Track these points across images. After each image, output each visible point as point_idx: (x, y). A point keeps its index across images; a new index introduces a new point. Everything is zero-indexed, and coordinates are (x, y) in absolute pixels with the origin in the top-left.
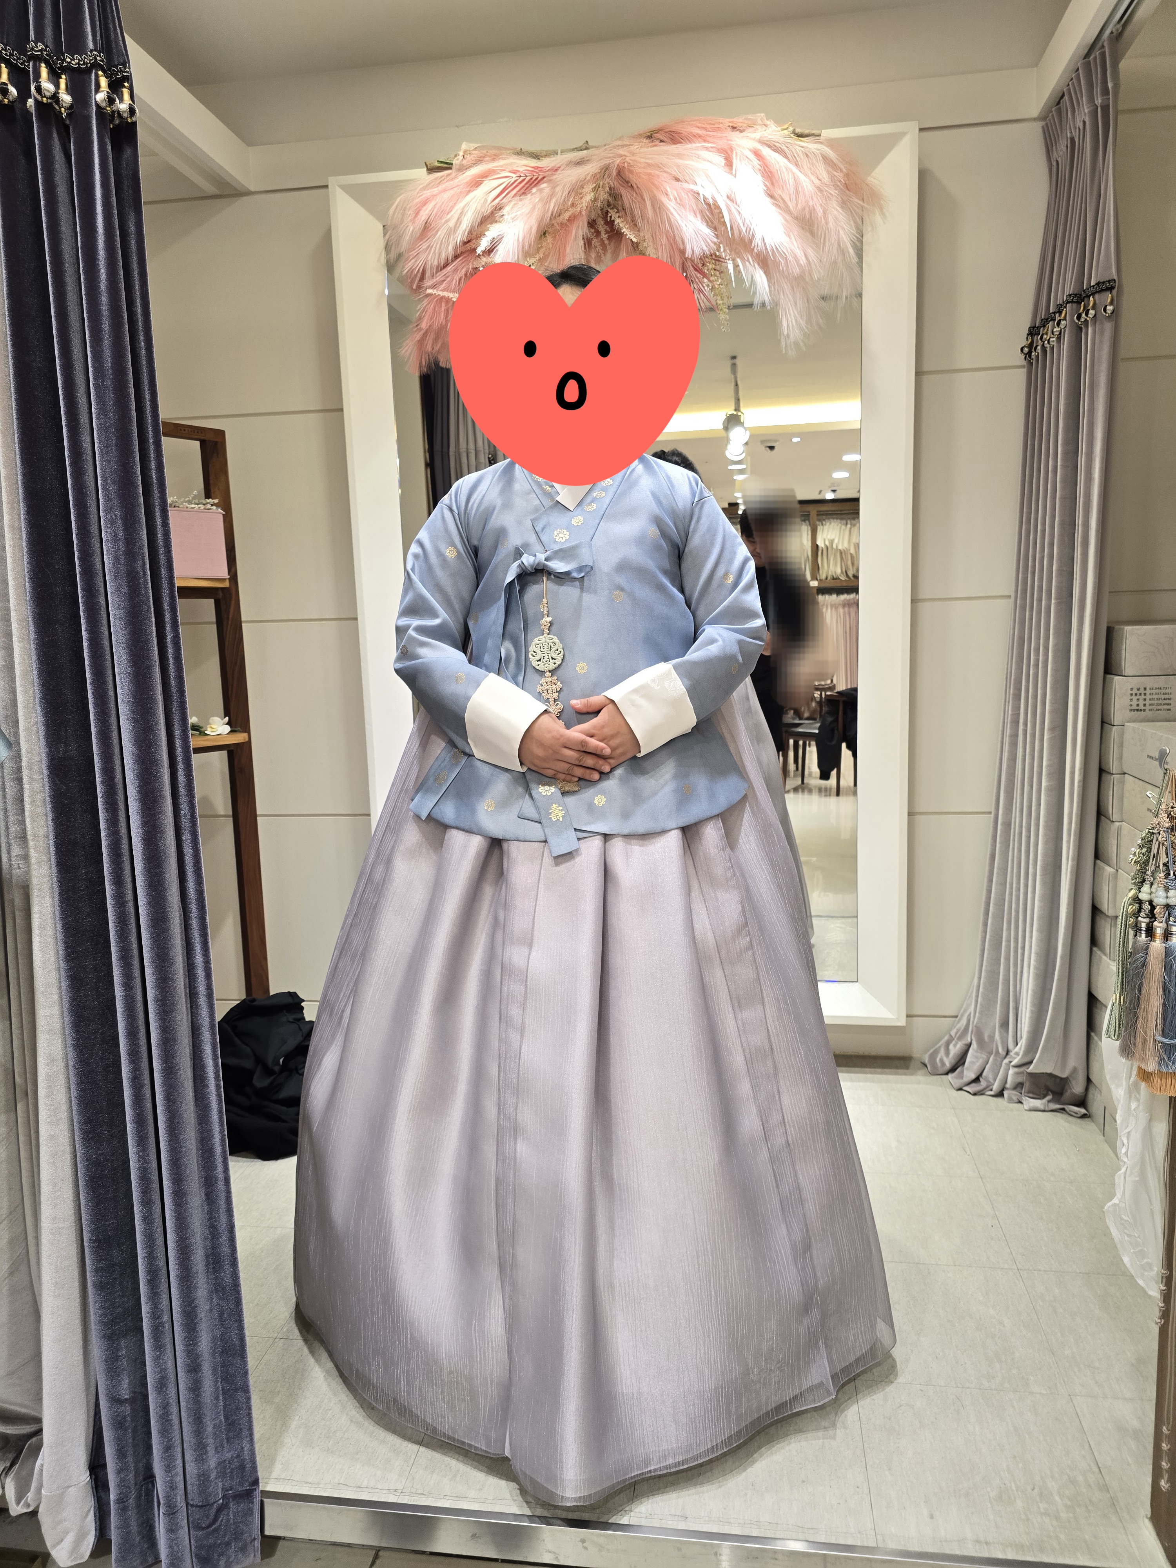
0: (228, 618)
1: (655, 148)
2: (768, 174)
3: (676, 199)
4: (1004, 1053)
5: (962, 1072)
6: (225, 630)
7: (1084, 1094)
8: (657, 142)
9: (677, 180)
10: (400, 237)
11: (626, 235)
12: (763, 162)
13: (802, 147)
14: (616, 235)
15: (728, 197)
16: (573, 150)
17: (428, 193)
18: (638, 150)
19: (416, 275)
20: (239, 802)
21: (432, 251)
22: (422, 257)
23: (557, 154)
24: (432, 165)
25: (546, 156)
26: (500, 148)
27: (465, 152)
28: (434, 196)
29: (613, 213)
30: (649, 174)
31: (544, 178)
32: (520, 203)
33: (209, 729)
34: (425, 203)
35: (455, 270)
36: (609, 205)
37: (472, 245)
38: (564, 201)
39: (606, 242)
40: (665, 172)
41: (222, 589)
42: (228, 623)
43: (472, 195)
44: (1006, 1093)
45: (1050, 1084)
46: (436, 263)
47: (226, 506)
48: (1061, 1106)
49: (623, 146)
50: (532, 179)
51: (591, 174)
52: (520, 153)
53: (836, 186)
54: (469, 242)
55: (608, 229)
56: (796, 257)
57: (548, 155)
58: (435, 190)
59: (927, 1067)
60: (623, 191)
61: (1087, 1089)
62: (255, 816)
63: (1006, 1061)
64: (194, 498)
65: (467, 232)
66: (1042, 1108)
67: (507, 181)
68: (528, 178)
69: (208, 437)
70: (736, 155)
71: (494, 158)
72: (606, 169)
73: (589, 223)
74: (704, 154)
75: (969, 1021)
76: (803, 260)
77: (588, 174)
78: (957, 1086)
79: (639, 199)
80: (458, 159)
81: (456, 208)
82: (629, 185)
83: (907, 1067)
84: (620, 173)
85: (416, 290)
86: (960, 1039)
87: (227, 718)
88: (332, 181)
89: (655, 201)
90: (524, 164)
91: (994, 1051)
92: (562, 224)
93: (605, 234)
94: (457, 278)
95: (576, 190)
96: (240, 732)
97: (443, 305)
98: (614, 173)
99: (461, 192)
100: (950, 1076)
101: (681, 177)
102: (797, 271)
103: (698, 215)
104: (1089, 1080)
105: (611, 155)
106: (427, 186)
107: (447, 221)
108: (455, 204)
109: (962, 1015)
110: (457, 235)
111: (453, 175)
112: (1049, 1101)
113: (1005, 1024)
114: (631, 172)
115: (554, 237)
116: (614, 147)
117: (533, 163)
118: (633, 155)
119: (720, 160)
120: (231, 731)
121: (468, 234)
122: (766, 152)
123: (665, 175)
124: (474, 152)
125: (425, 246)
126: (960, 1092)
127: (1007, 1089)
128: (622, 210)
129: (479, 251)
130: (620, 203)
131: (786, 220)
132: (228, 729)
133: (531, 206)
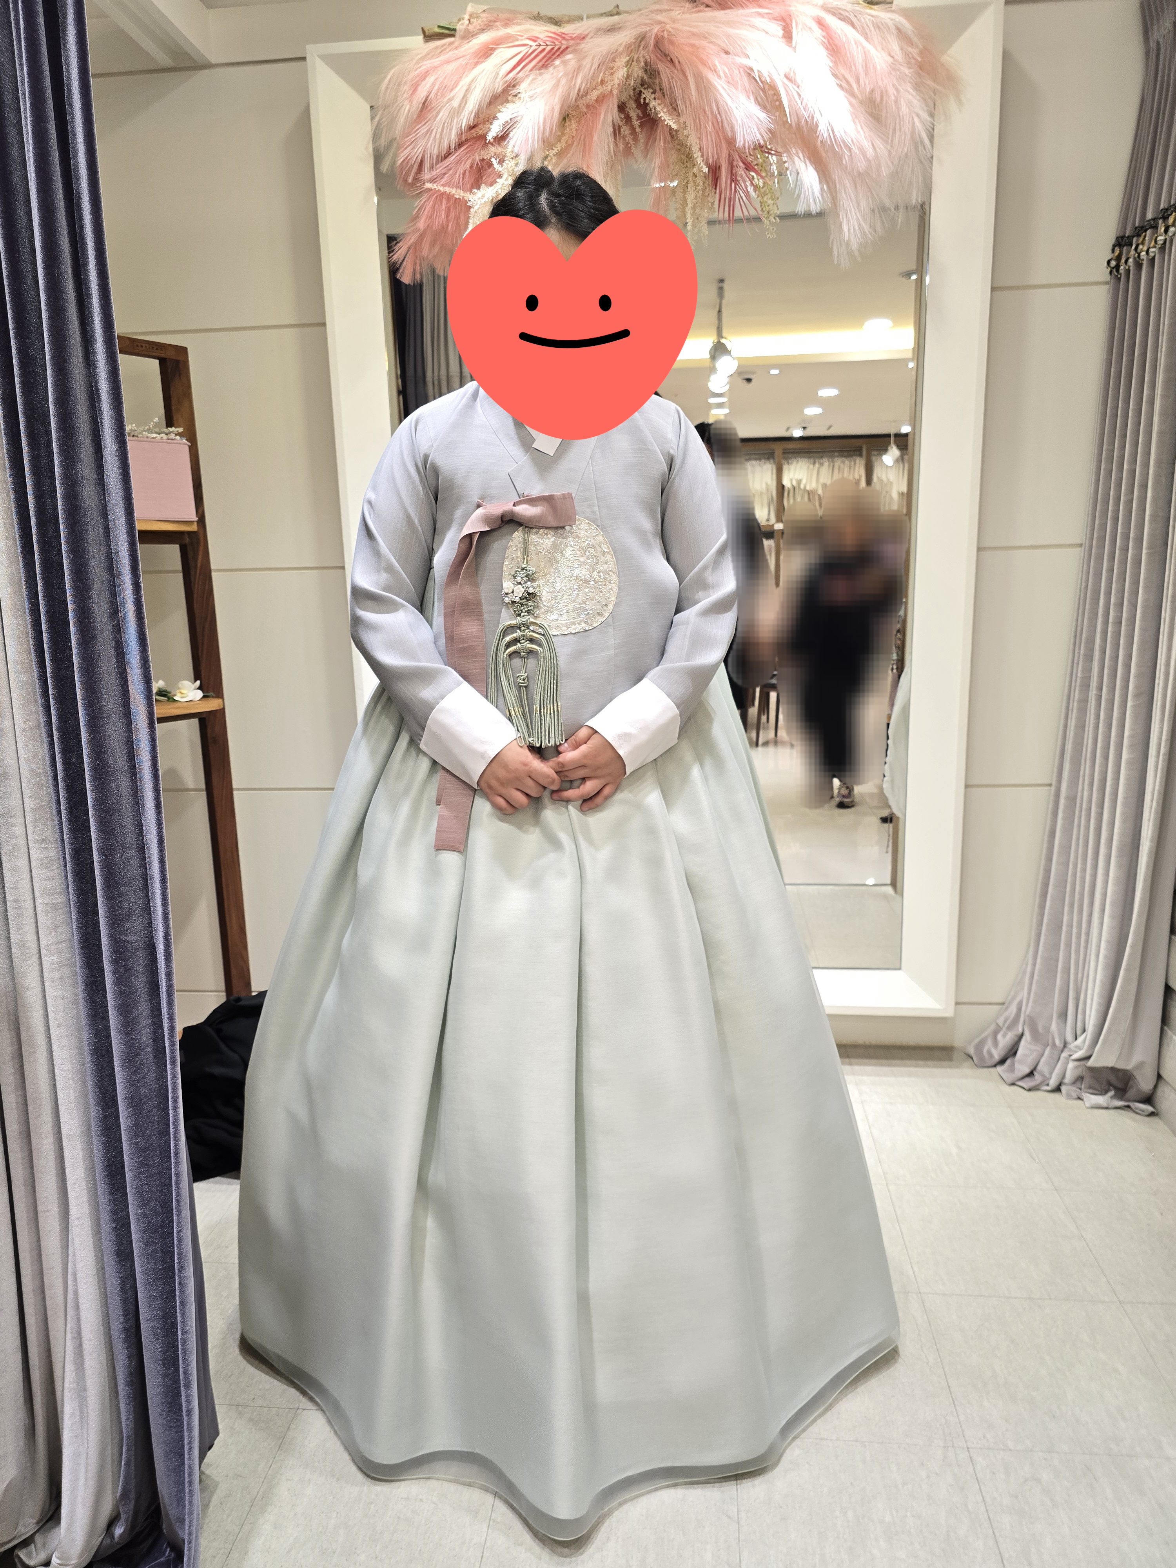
0: (196, 565)
1: (700, 14)
2: (834, 48)
3: (726, 76)
4: (1062, 1046)
5: (1013, 1064)
6: (192, 580)
7: (1151, 1092)
8: (702, 7)
9: (727, 53)
10: (393, 120)
11: (665, 120)
12: (827, 33)
13: (873, 16)
14: (650, 121)
15: (786, 76)
16: (602, 15)
17: (427, 64)
18: (679, 17)
19: (412, 166)
20: (213, 776)
21: (433, 136)
22: (422, 143)
23: (582, 19)
24: (431, 31)
25: (568, 22)
26: (513, 12)
27: (471, 16)
28: (435, 68)
29: (647, 94)
30: (693, 46)
31: (567, 48)
32: (540, 78)
33: (178, 695)
34: (424, 76)
35: (458, 162)
36: (642, 85)
37: (479, 131)
38: (592, 78)
39: (638, 130)
40: (712, 42)
41: (189, 533)
42: (196, 573)
43: (480, 67)
44: (1063, 1088)
45: (1113, 1079)
46: (436, 152)
47: (191, 436)
48: (1126, 1104)
49: (661, 11)
50: (553, 49)
51: (624, 44)
52: (537, 17)
53: (909, 64)
54: (474, 127)
55: (640, 114)
56: (862, 150)
57: (571, 20)
58: (436, 61)
59: (972, 1058)
60: (662, 67)
61: (1156, 1087)
62: (230, 790)
63: (1065, 1054)
64: (154, 427)
65: (473, 114)
66: (1105, 1105)
67: (524, 50)
68: (549, 48)
69: (170, 354)
70: (797, 25)
71: (507, 23)
72: (642, 38)
73: (619, 107)
74: (758, 21)
75: (1019, 1009)
76: (870, 152)
77: (621, 44)
78: (1010, 1081)
79: (681, 76)
80: (462, 24)
81: (462, 83)
82: (669, 58)
83: (950, 1059)
84: (658, 43)
85: (412, 185)
86: (1009, 1028)
87: (198, 682)
88: (313, 51)
89: (700, 79)
90: (543, 31)
91: (1050, 1042)
92: (588, 106)
93: (637, 120)
94: (460, 170)
95: (607, 63)
96: (213, 697)
97: (444, 202)
98: (652, 42)
99: (467, 64)
100: (1000, 1069)
101: (731, 50)
102: (862, 165)
103: (752, 97)
104: (1159, 1077)
105: (648, 21)
106: (426, 56)
107: (450, 100)
108: (461, 78)
109: (1010, 1003)
110: (462, 117)
111: (456, 44)
112: (1112, 1097)
113: (1063, 1015)
114: (672, 43)
115: (579, 122)
116: (652, 12)
117: (554, 28)
118: (674, 21)
119: (777, 29)
120: (204, 697)
121: (475, 116)
122: (833, 22)
123: (711, 45)
124: (483, 15)
125: (424, 130)
126: (1014, 1088)
127: (1065, 1084)
128: (661, 92)
129: (490, 137)
130: (657, 81)
131: (851, 103)
132: (199, 694)
133: (554, 82)
